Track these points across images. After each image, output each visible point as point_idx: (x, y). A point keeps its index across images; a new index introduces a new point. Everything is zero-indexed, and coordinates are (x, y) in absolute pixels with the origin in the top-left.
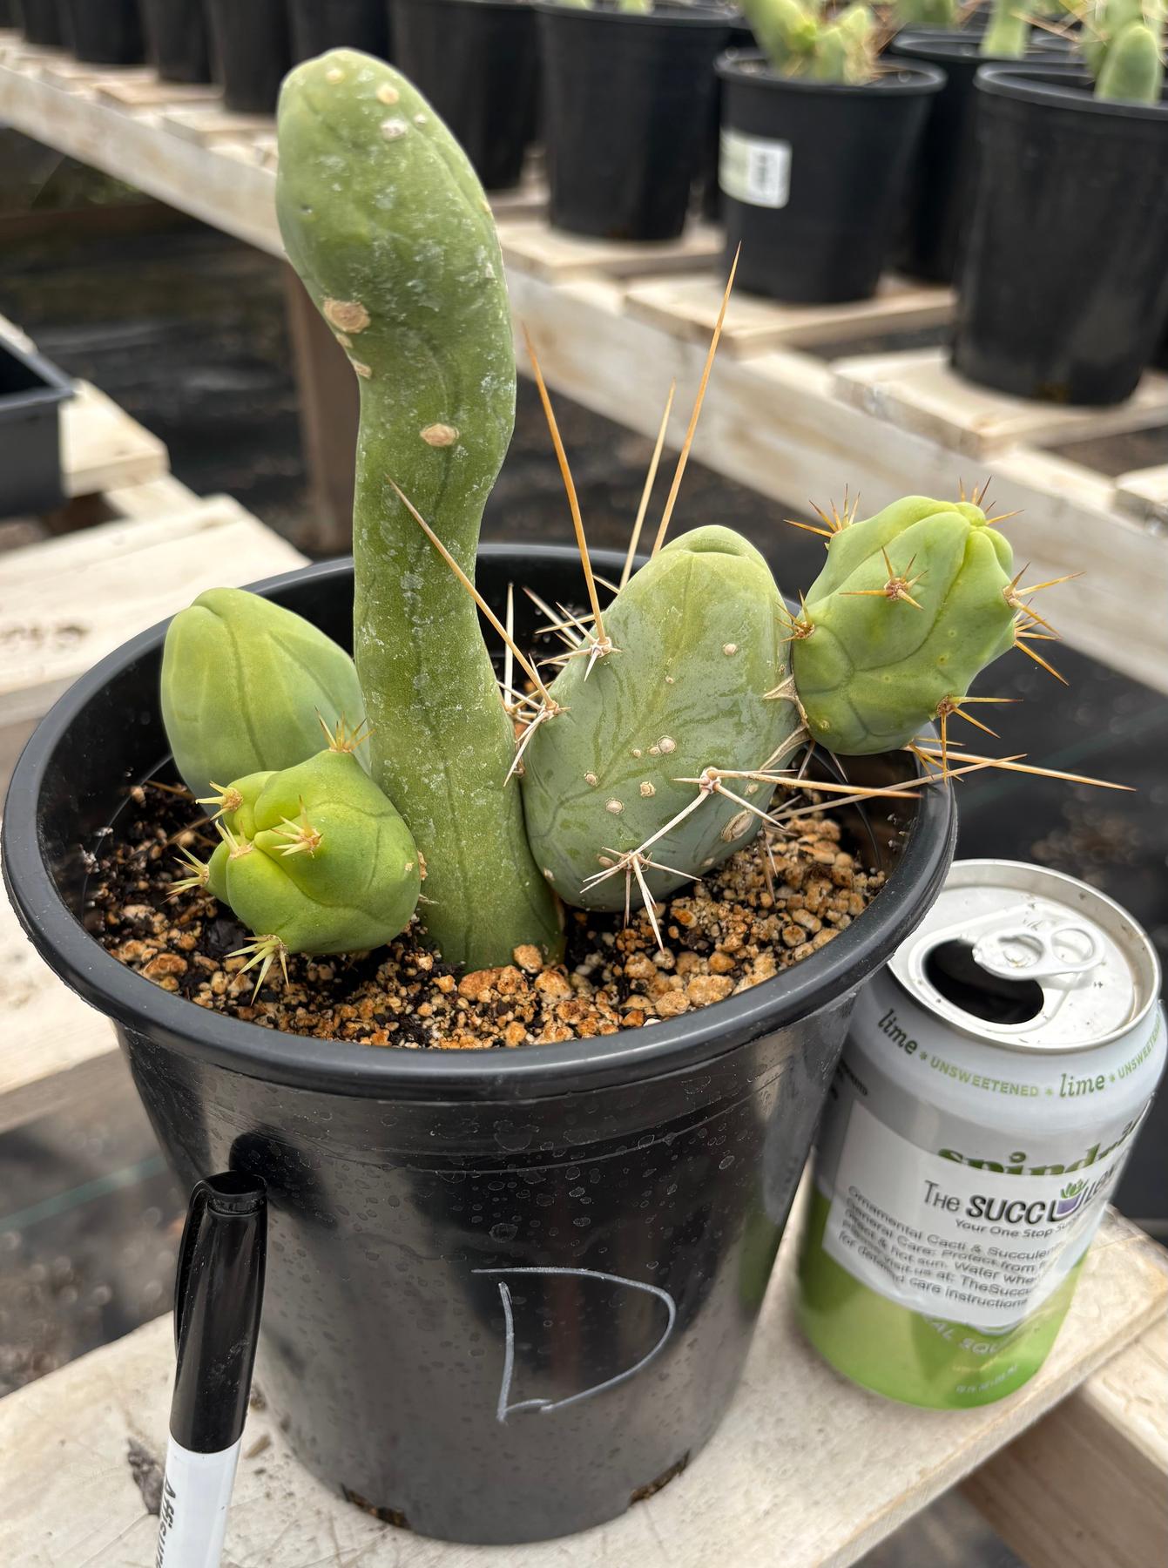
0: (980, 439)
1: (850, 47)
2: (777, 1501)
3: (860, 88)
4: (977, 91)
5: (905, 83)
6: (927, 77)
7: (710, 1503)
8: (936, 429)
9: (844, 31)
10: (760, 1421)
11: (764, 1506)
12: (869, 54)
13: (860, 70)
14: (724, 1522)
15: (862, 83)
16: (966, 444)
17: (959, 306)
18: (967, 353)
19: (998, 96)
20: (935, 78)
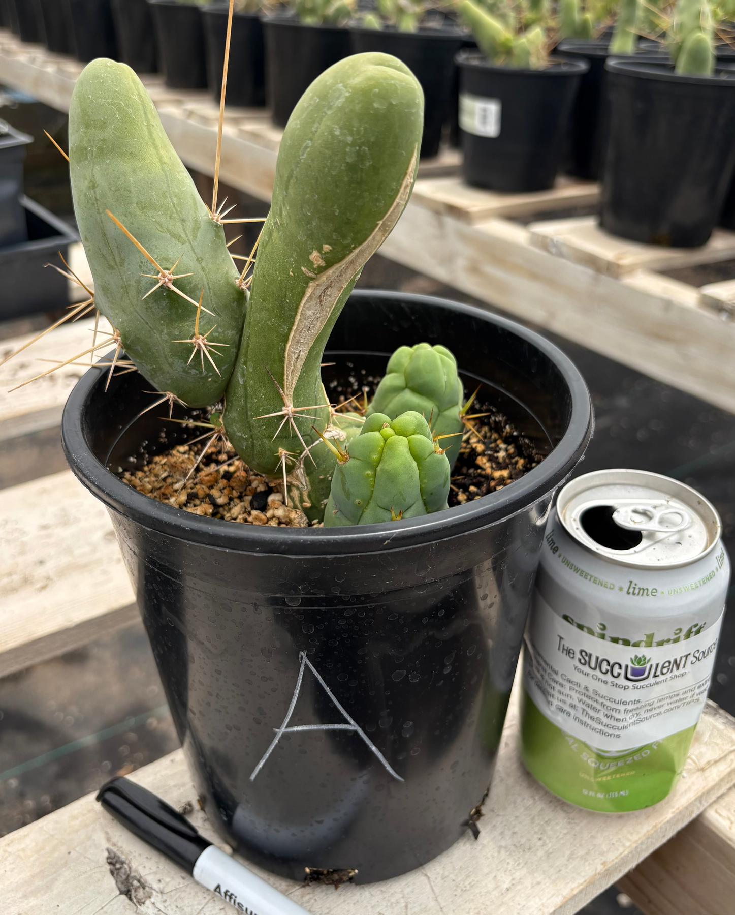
0: (619, 266)
1: (532, 49)
2: (513, 882)
3: (540, 72)
4: (607, 72)
5: (565, 69)
6: (578, 66)
7: (473, 884)
8: (591, 261)
9: (528, 40)
10: (502, 833)
11: (506, 886)
12: (544, 54)
13: (539, 61)
14: (481, 896)
15: (541, 69)
16: (611, 270)
17: (602, 193)
18: (609, 219)
19: (619, 74)
20: (582, 66)
